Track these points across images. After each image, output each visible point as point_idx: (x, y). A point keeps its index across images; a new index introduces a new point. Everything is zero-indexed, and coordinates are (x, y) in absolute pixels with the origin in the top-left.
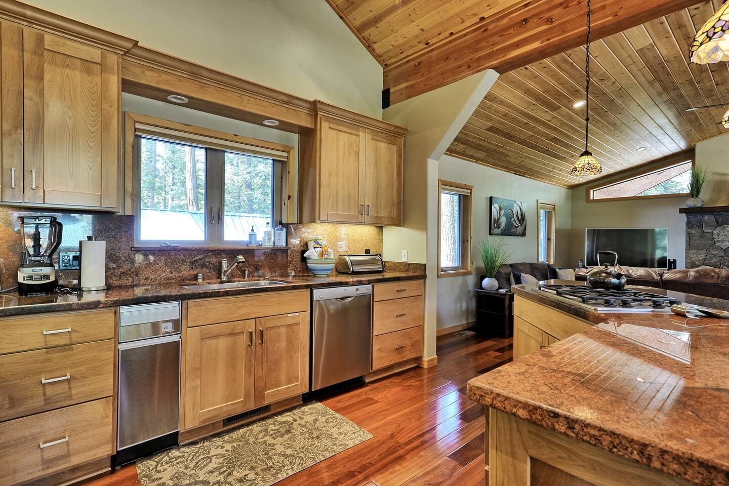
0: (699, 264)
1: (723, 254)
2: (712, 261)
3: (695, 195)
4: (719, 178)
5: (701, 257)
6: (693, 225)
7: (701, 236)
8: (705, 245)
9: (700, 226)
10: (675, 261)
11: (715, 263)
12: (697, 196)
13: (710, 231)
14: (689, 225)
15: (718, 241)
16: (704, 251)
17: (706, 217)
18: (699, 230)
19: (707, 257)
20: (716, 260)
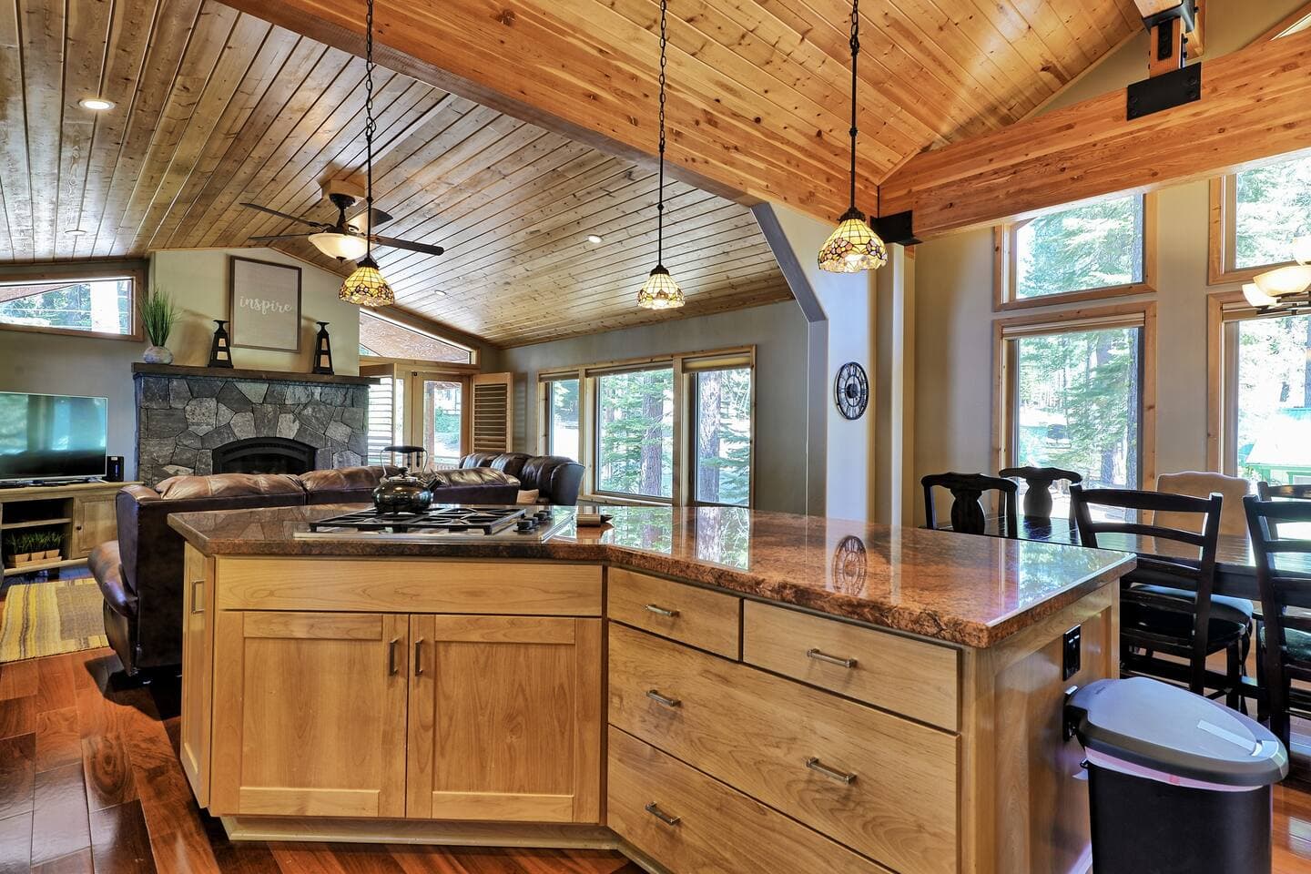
0: (163, 463)
1: (199, 445)
2: (184, 457)
3: (160, 343)
4: (190, 319)
5: (168, 450)
6: (154, 394)
7: (167, 415)
8: (173, 430)
9: (166, 397)
10: (121, 460)
11: (189, 459)
12: (163, 345)
13: (180, 406)
14: (147, 394)
15: (193, 424)
16: (171, 440)
17: (175, 383)
18: (164, 405)
19: (177, 451)
20: (189, 455)
